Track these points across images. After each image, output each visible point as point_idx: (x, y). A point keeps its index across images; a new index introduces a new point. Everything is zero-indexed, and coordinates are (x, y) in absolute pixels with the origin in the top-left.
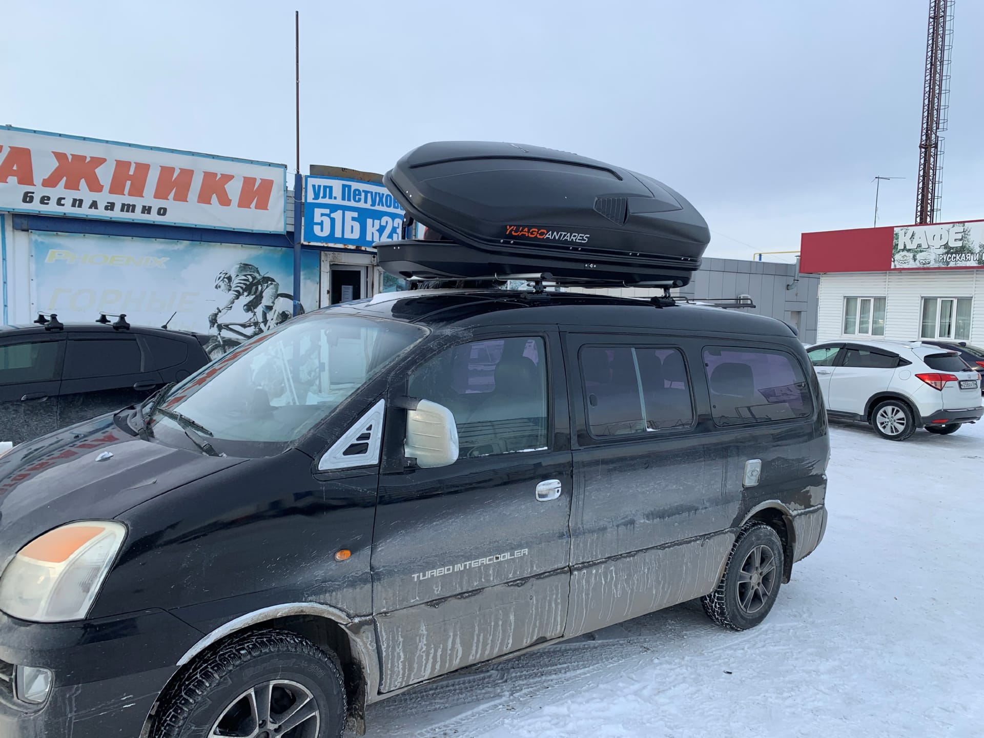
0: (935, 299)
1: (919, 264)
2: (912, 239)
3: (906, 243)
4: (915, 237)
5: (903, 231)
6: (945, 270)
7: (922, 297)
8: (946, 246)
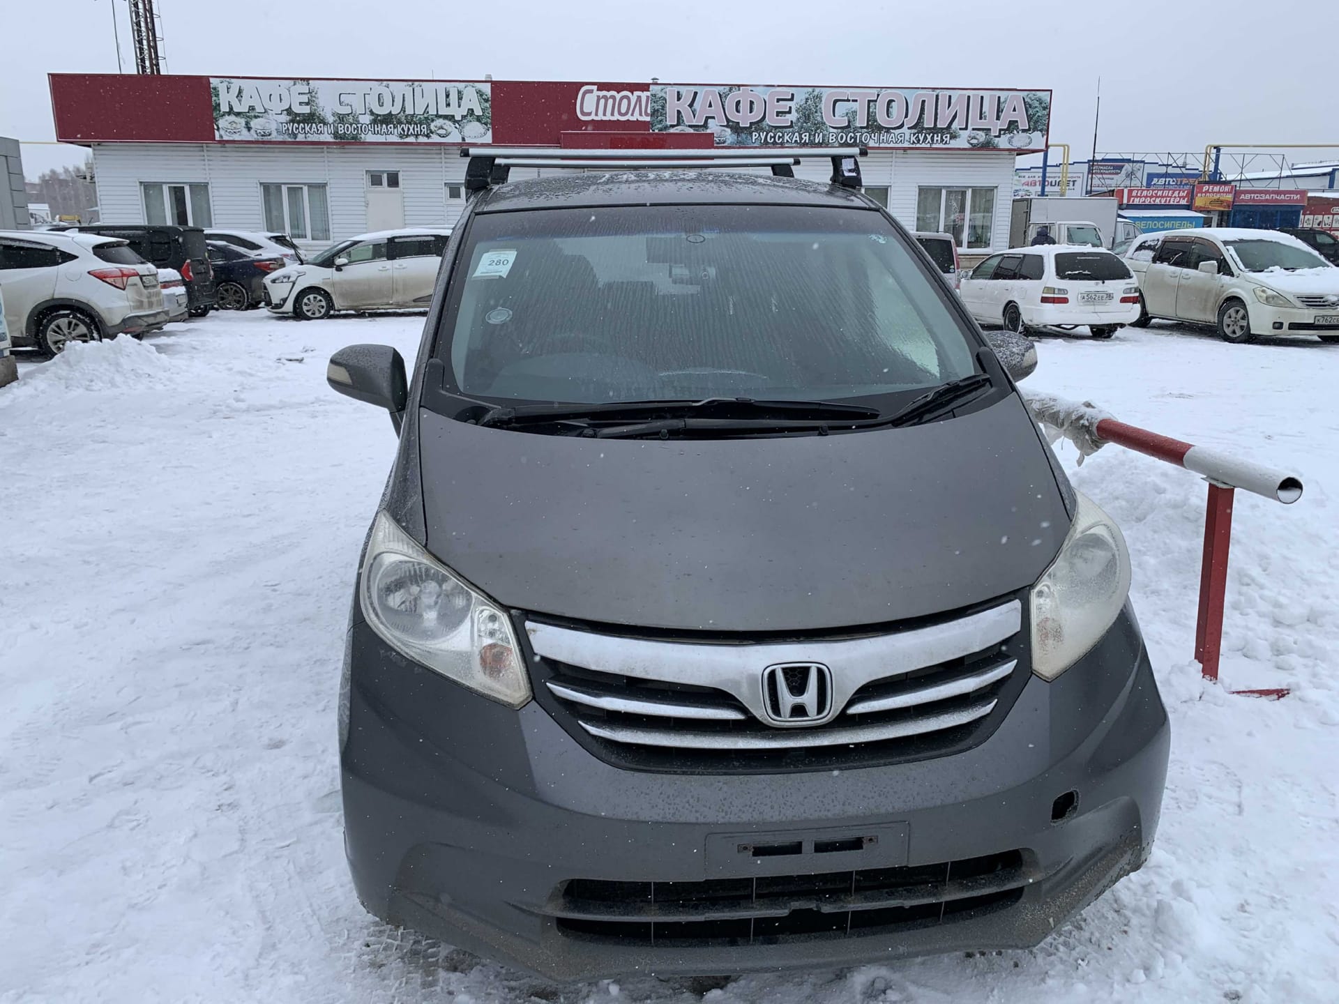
0: (278, 186)
1: (256, 136)
2: (240, 98)
3: (232, 103)
4: (244, 94)
5: (225, 84)
6: (292, 145)
7: (261, 184)
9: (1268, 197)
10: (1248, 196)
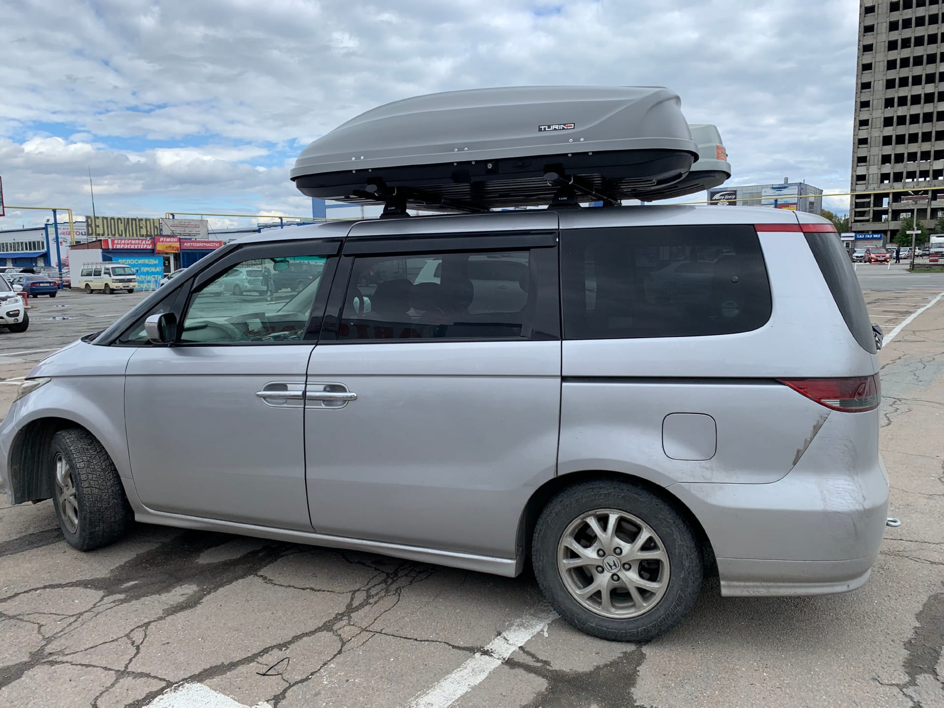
9: (200, 244)
10: (189, 244)
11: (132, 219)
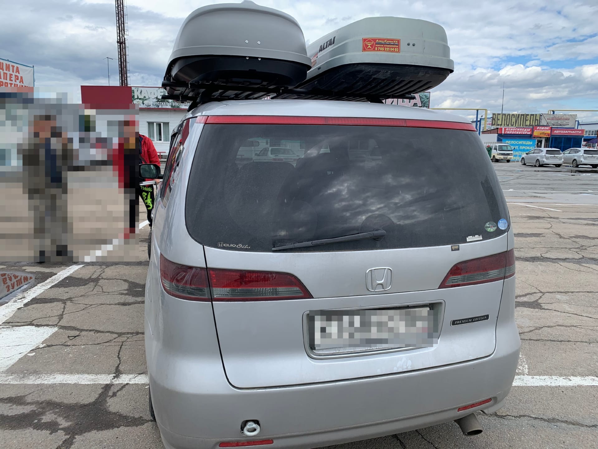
1: (145, 106)
2: (141, 94)
3: (138, 95)
5: (136, 89)
6: (158, 109)
7: (147, 122)
8: (157, 98)
9: (567, 132)
10: (558, 132)
11: (522, 115)
